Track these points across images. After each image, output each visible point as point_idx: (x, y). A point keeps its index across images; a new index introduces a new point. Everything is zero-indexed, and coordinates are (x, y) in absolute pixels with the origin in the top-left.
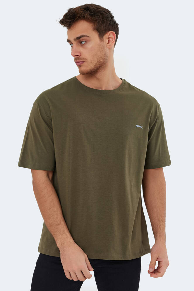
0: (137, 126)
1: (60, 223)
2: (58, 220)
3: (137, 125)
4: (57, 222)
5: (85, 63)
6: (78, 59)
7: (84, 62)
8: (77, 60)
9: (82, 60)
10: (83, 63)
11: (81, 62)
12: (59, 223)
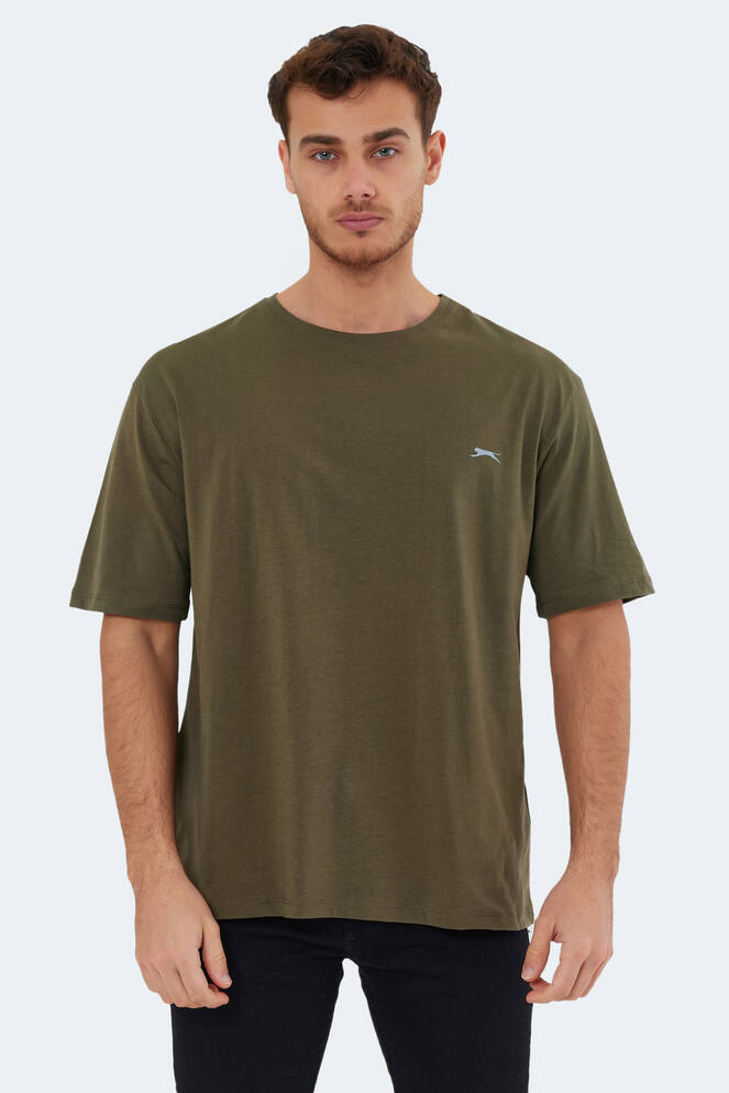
0: (480, 452)
1: (145, 799)
2: (140, 790)
3: (476, 449)
4: (135, 795)
5: (382, 226)
6: (367, 209)
7: (381, 219)
8: (363, 213)
9: (378, 215)
10: (377, 224)
11: (374, 221)
12: (142, 798)
